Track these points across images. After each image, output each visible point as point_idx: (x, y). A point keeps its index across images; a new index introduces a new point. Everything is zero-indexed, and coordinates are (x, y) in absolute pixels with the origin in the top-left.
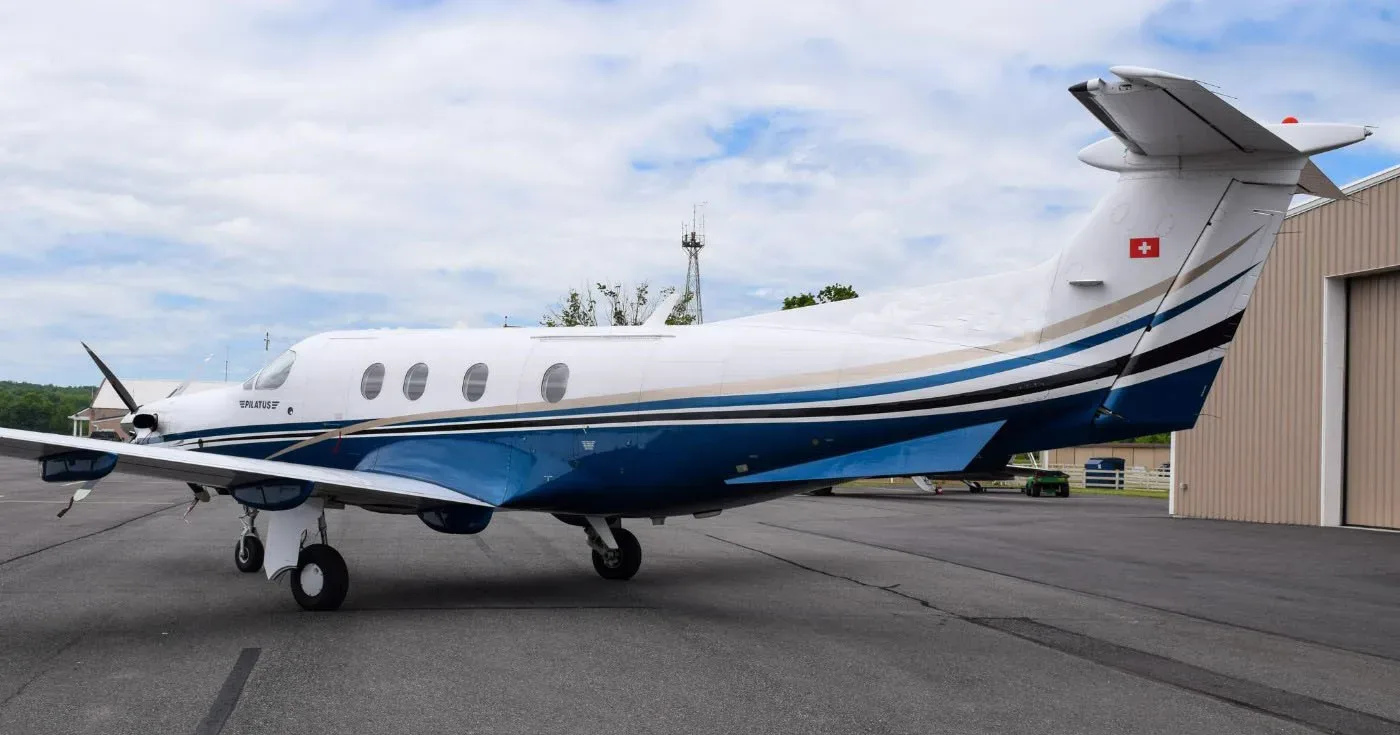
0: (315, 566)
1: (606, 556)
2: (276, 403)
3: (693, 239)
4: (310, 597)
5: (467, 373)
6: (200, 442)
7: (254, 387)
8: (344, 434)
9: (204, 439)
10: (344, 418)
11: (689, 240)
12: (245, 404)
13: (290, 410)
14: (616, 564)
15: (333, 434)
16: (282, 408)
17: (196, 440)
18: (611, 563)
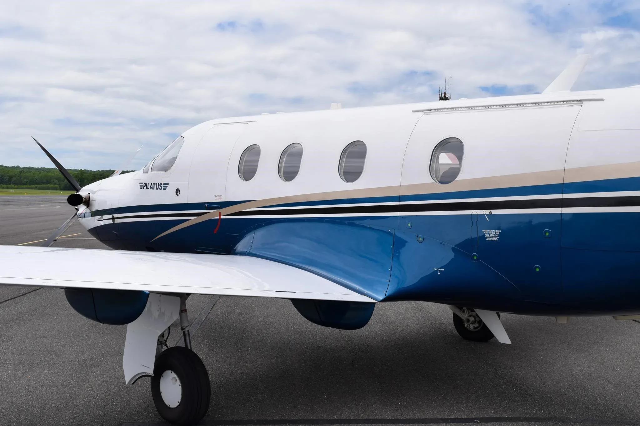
0: (174, 375)
1: (468, 321)
2: (166, 185)
3: (445, 96)
4: (168, 408)
5: (344, 151)
6: (113, 219)
7: (150, 170)
8: (224, 215)
9: (116, 216)
10: (223, 200)
11: (443, 96)
12: (144, 185)
13: (178, 191)
14: (475, 328)
15: (214, 215)
16: (171, 190)
17: (110, 216)
18: (472, 327)
